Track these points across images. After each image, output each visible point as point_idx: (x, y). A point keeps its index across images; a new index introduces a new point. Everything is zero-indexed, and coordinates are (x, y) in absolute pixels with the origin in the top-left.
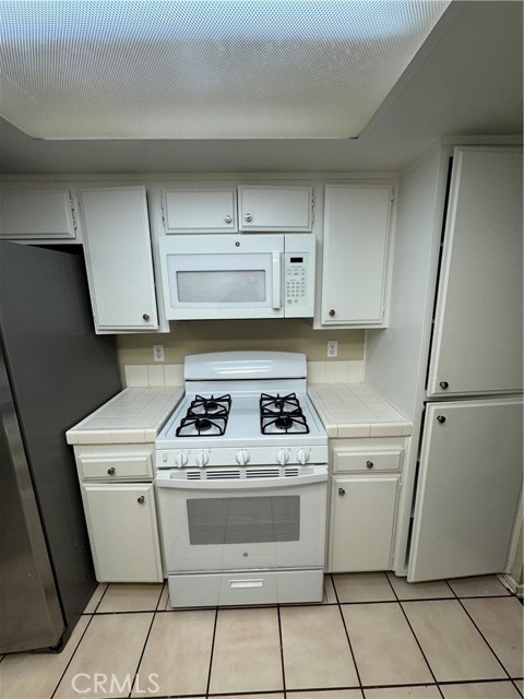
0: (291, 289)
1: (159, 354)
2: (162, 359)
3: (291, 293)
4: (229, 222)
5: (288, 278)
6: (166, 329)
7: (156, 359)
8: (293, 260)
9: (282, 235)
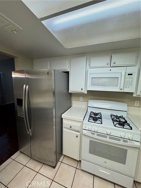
0: (127, 83)
1: (81, 99)
2: (82, 100)
3: (127, 85)
4: (108, 64)
5: (126, 80)
6: (86, 93)
7: (80, 100)
8: (129, 74)
9: (126, 67)
